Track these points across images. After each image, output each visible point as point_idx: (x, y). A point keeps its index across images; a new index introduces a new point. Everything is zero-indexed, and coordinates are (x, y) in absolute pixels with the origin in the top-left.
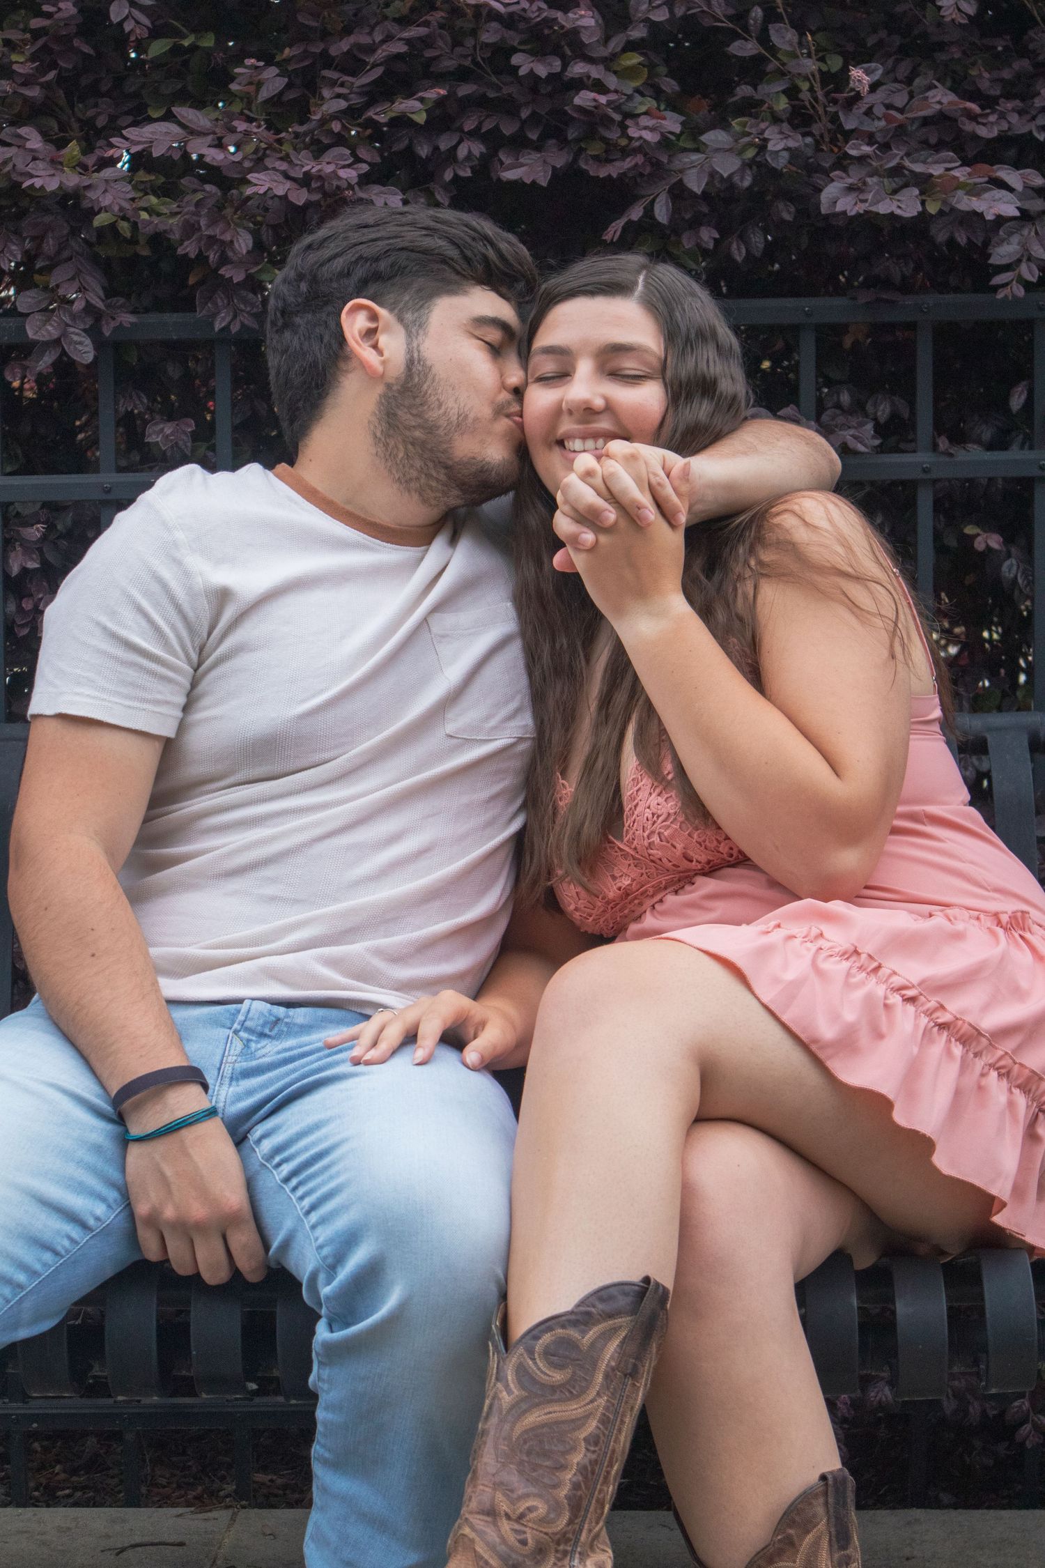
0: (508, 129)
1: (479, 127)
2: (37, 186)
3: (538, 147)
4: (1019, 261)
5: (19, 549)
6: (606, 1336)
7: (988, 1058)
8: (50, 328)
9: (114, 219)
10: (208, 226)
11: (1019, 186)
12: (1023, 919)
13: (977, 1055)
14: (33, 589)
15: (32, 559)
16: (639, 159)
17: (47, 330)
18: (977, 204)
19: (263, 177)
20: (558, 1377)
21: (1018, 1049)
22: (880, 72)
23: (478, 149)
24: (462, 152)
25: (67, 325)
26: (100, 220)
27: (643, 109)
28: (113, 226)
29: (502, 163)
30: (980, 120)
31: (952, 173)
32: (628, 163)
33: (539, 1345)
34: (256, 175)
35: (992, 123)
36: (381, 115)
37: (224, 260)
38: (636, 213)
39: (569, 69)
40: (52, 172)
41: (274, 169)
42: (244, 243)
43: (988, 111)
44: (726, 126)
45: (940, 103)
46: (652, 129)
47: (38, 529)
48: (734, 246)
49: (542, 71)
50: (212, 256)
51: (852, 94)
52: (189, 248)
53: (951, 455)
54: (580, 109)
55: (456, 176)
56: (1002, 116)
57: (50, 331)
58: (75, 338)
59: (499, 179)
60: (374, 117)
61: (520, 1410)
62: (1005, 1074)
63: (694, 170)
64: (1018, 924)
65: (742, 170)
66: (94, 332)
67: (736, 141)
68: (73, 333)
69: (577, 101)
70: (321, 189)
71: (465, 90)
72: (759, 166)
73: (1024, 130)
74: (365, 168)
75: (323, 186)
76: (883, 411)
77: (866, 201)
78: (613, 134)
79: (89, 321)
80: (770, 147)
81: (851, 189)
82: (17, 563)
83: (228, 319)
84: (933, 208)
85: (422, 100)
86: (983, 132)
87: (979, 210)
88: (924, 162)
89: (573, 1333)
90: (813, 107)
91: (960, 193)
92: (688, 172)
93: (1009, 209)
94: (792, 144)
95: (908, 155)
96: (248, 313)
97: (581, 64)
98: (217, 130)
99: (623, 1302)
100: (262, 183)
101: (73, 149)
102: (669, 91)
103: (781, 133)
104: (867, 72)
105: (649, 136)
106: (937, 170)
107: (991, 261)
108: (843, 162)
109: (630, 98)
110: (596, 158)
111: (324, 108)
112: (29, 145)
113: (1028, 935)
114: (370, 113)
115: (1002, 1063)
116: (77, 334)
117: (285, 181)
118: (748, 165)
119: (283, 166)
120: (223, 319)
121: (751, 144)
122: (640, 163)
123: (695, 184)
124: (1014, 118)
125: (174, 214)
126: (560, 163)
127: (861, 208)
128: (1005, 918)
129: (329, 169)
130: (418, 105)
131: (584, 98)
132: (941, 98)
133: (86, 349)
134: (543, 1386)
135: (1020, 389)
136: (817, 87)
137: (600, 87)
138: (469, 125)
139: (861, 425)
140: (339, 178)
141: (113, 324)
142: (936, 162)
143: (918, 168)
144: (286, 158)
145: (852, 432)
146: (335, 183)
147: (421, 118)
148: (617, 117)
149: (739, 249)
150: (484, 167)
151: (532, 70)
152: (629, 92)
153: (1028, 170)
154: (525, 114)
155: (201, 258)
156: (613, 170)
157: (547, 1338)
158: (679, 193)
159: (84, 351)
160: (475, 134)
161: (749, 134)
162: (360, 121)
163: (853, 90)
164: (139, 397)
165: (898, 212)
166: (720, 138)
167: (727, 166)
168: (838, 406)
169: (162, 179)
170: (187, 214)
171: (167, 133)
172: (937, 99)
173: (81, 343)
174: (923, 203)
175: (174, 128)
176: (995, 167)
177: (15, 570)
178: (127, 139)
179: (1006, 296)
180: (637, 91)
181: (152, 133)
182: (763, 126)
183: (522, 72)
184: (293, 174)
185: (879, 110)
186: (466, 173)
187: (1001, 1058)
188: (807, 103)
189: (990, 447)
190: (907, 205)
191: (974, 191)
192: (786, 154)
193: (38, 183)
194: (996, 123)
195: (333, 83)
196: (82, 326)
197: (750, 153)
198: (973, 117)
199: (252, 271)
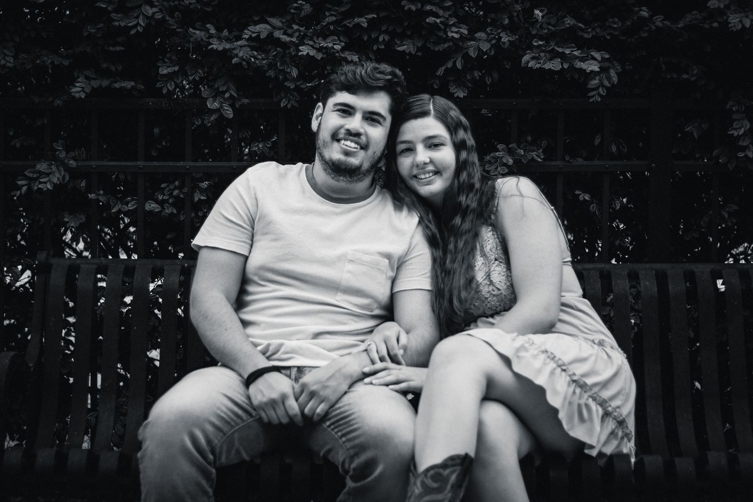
0: (399, 30)
1: (387, 29)
2: (215, 48)
3: (410, 37)
4: (598, 87)
5: (198, 191)
6: (452, 473)
7: (589, 393)
8: (216, 104)
9: (240, 61)
10: (280, 66)
11: (599, 59)
12: (603, 342)
13: (585, 392)
14: (203, 208)
15: (203, 196)
16: (451, 44)
17: (215, 105)
18: (583, 66)
19: (305, 48)
20: (435, 485)
21: (599, 391)
22: (546, 11)
23: (387, 38)
24: (381, 39)
25: (223, 103)
26: (235, 60)
27: (451, 23)
28: (240, 64)
29: (396, 44)
30: (585, 31)
31: (573, 53)
32: (446, 45)
33: (430, 474)
34: (301, 47)
35: (590, 32)
36: (349, 23)
37: (286, 79)
38: (450, 65)
39: (424, 7)
40: (219, 42)
41: (308, 44)
42: (295, 73)
43: (588, 27)
44: (484, 31)
45: (569, 24)
46: (456, 33)
47: (206, 184)
48: (487, 78)
49: (413, 8)
50: (280, 77)
51: (535, 20)
52: (271, 73)
53: (570, 162)
54: (429, 23)
55: (378, 48)
56: (593, 29)
57: (216, 105)
58: (226, 108)
59: (395, 50)
60: (347, 24)
61: (421, 496)
62: (594, 399)
63: (472, 48)
64: (601, 344)
65: (490, 49)
66: (232, 106)
67: (488, 36)
68: (225, 106)
69: (427, 20)
70: (326, 53)
71: (382, 14)
72: (497, 46)
73: (602, 34)
74: (343, 44)
75: (327, 51)
76: (544, 143)
77: (540, 63)
78: (441, 34)
79: (231, 102)
80: (502, 40)
81: (533, 58)
82: (197, 197)
83: (286, 103)
84: (566, 66)
85: (366, 18)
86: (586, 36)
87: (584, 68)
88: (563, 47)
89: (441, 471)
90: (519, 24)
91: (577, 61)
92: (470, 49)
93: (595, 68)
94: (511, 39)
95: (556, 44)
96: (294, 100)
97: (429, 6)
98: (285, 27)
99: (458, 461)
100: (305, 50)
101: (225, 33)
102: (461, 15)
103: (507, 34)
104: (541, 11)
105: (456, 36)
106: (567, 51)
107: (588, 86)
108: (530, 47)
109: (447, 19)
110: (433, 43)
111: (327, 19)
112: (211, 32)
113: (605, 348)
114: (345, 22)
115: (594, 395)
116: (226, 107)
117: (313, 49)
118: (492, 46)
119: (311, 43)
120: (284, 102)
121: (494, 38)
122: (451, 45)
123: (473, 54)
124: (598, 30)
125: (263, 59)
126: (420, 45)
127: (538, 66)
128: (596, 341)
129: (330, 45)
130: (365, 20)
131: (430, 20)
132: (569, 21)
133: (230, 113)
134: (430, 488)
135: (598, 137)
136: (521, 16)
137: (436, 15)
138: (384, 28)
139: (538, 149)
140: (334, 49)
141: (239, 103)
142: (567, 48)
143: (560, 50)
144: (312, 39)
145: (535, 153)
146: (332, 51)
147: (365, 25)
148: (442, 27)
149: (488, 79)
150: (389, 45)
151: (410, 8)
152: (447, 16)
153: (603, 52)
154: (406, 24)
155: (277, 78)
156: (440, 48)
157: (432, 472)
158: (466, 57)
159: (229, 113)
160: (386, 32)
161: (493, 34)
162: (340, 25)
163: (535, 18)
164: (247, 132)
165: (553, 68)
166: (482, 35)
167: (485, 47)
168: (526, 141)
169: (258, 45)
170: (270, 59)
171: (265, 29)
172: (568, 22)
173: (228, 110)
174: (562, 65)
175: (268, 27)
176: (590, 51)
177: (196, 199)
178: (249, 30)
179: (593, 101)
180: (450, 15)
181: (260, 28)
182: (499, 31)
183: (406, 8)
184: (315, 46)
185: (545, 26)
186: (383, 47)
187: (594, 394)
188: (516, 22)
189: (585, 159)
190: (555, 65)
191: (583, 60)
192: (508, 43)
193: (215, 47)
194: (592, 32)
195: (329, 10)
196: (228, 103)
197: (494, 42)
198: (582, 30)
199: (298, 84)
